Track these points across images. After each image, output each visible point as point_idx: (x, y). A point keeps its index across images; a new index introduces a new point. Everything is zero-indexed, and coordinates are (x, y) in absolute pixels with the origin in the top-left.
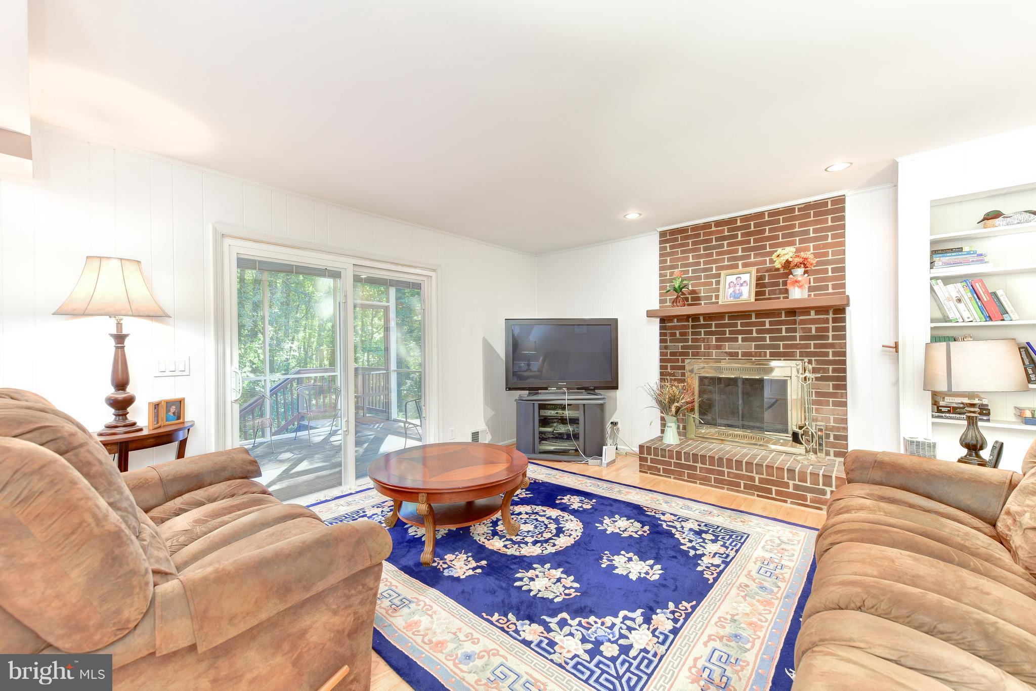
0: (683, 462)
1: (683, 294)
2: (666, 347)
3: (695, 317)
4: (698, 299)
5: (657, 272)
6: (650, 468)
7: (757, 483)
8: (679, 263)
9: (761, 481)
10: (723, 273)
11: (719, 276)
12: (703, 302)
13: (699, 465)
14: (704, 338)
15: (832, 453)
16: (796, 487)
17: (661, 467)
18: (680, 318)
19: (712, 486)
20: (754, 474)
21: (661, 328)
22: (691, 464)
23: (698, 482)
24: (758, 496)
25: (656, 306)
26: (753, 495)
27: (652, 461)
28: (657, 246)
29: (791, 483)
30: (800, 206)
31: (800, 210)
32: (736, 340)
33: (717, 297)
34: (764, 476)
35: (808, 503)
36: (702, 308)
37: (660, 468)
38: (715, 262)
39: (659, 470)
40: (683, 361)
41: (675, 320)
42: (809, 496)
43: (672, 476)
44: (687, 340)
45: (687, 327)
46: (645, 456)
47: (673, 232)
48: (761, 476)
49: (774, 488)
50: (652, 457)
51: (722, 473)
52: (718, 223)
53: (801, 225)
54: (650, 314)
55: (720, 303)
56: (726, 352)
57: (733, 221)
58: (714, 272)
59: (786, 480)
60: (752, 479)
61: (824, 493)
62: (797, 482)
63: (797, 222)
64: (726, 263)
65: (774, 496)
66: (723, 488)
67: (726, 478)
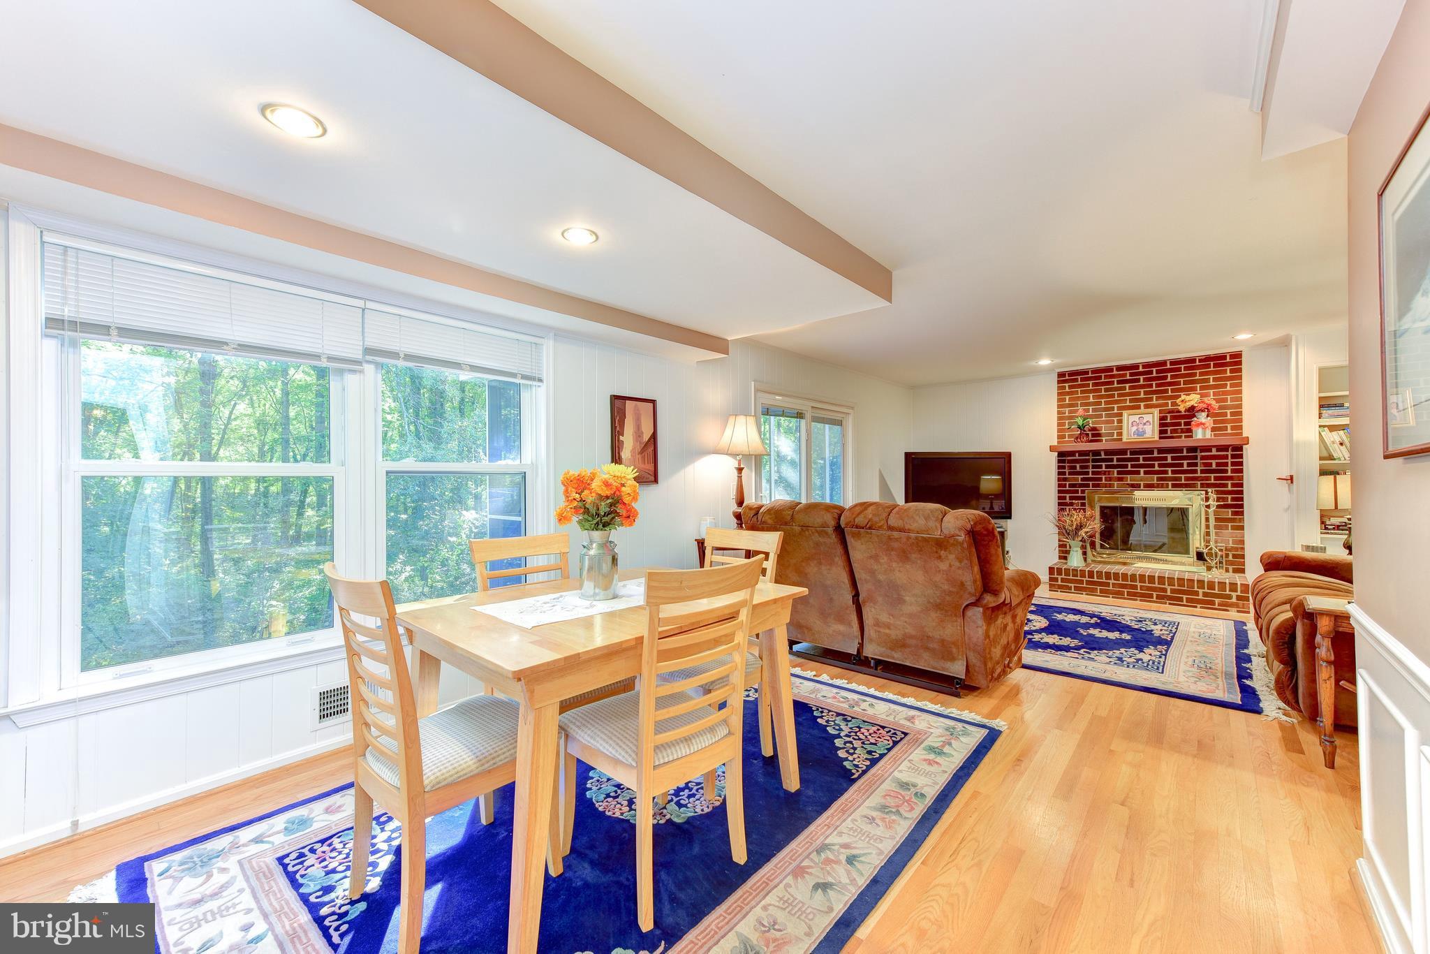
0: (1095, 579)
1: (1085, 431)
2: (1065, 479)
3: (1097, 453)
4: (1099, 435)
5: (1055, 410)
6: (1060, 587)
7: (1169, 593)
8: (1079, 402)
9: (1173, 591)
10: (1125, 413)
11: (1121, 415)
12: (1104, 439)
13: (1112, 581)
14: (1105, 471)
15: (1231, 570)
16: (1205, 594)
17: (1073, 585)
18: (1082, 453)
19: (1125, 599)
20: (1166, 586)
21: (1059, 462)
22: (1104, 580)
23: (1111, 596)
24: (1170, 604)
25: (1055, 443)
26: (1166, 603)
27: (1063, 580)
28: (1055, 386)
29: (1201, 591)
30: (1200, 358)
31: (1200, 361)
32: (1138, 473)
33: (1120, 434)
34: (1176, 587)
35: (1216, 606)
36: (1103, 445)
37: (1071, 587)
38: (1116, 402)
40: (1083, 492)
41: (1077, 454)
42: (1217, 601)
43: (1084, 593)
44: (1087, 473)
45: (1087, 461)
46: (1056, 576)
47: (1072, 373)
48: (1173, 587)
49: (1185, 597)
50: (1063, 576)
51: (1135, 587)
52: (1120, 368)
53: (1201, 374)
54: (1052, 449)
55: (1125, 440)
56: (1128, 484)
57: (1136, 366)
58: (1116, 411)
59: (1196, 589)
60: (1165, 590)
61: (1230, 597)
62: (1206, 590)
63: (1198, 371)
64: (1128, 404)
65: (1185, 603)
66: (1136, 600)
67: (1139, 591)
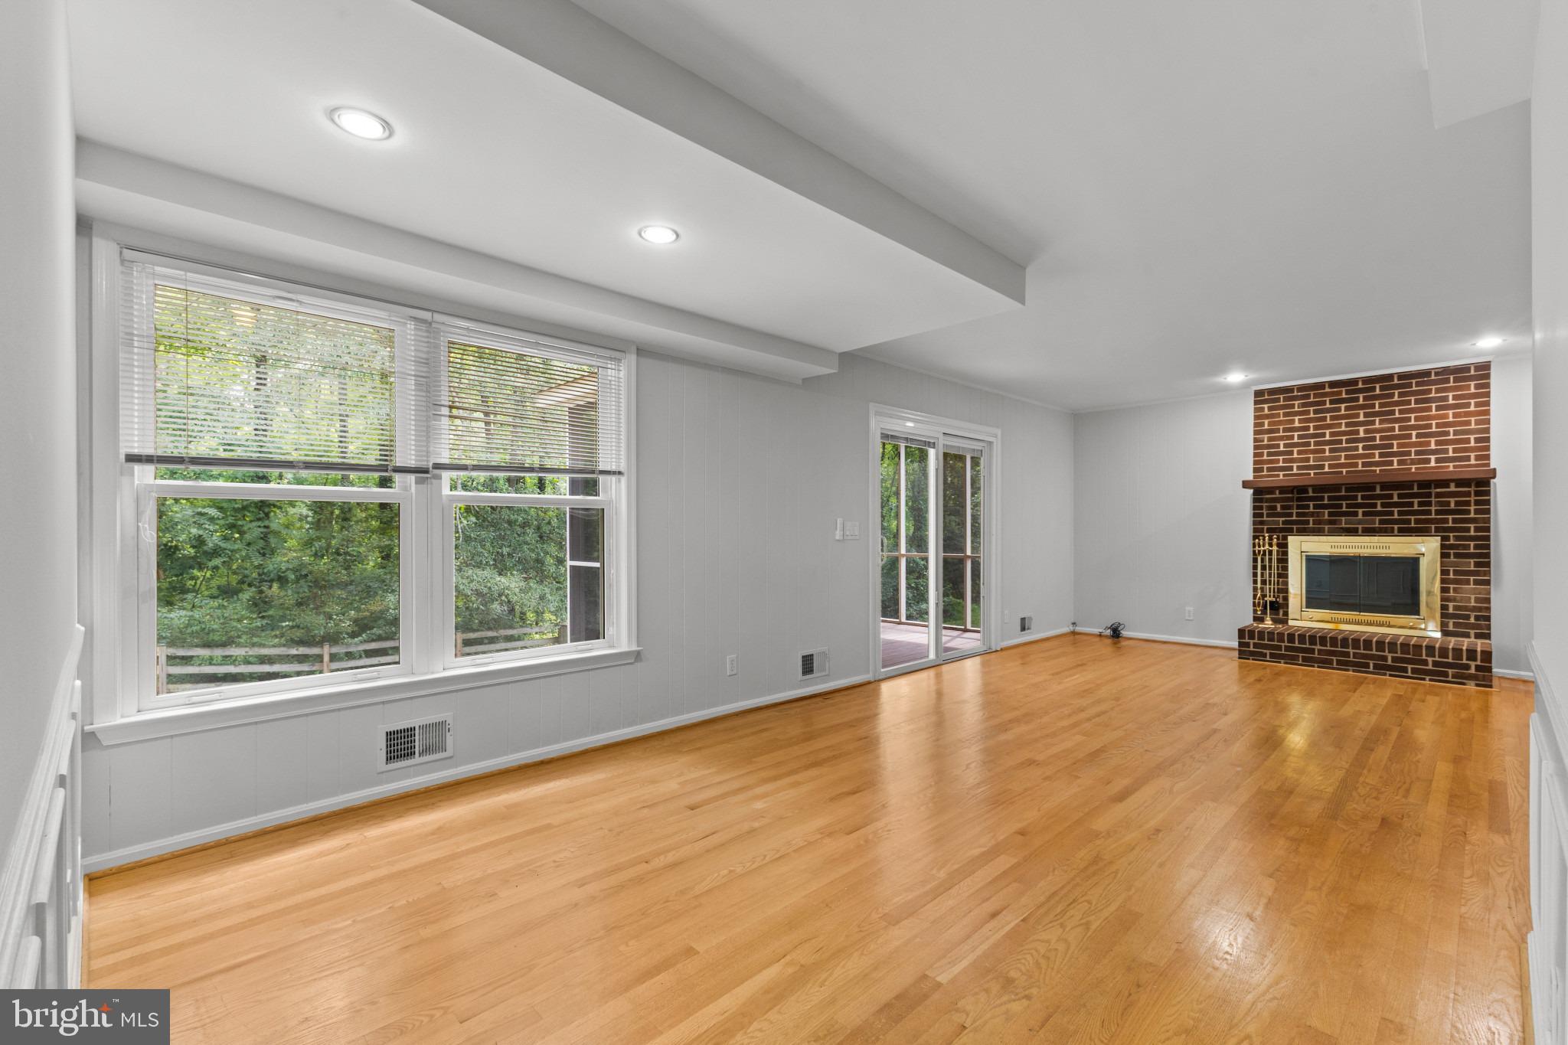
0: (1297, 645)
2: (1262, 523)
3: (1302, 489)
4: (1306, 468)
5: (1251, 437)
6: (1252, 654)
7: (1389, 662)
8: (1281, 427)
9: (1394, 659)
12: (1312, 472)
13: (1318, 647)
14: (1313, 512)
15: (1472, 635)
16: (1435, 664)
17: (1268, 652)
18: (1284, 489)
19: (1334, 668)
20: (1386, 653)
21: (1255, 500)
22: (1307, 646)
23: (1316, 665)
24: (1391, 675)
25: (1250, 476)
26: (1385, 674)
27: (1256, 646)
28: (1251, 407)
29: (1430, 660)
30: (1436, 370)
31: (1437, 374)
32: (1356, 514)
34: (1399, 655)
35: (1450, 679)
36: (1312, 479)
37: (1266, 654)
38: (1329, 426)
40: (1285, 538)
41: (1277, 492)
42: (1450, 671)
43: (1282, 661)
44: (1291, 515)
45: (1291, 499)
46: (1247, 640)
47: (1272, 391)
48: (1395, 655)
49: (1410, 667)
50: (1256, 641)
51: (1347, 654)
52: (1333, 384)
53: (1438, 391)
54: (1246, 485)
56: (1342, 528)
57: (1353, 382)
59: (1424, 657)
60: (1385, 658)
61: (1468, 667)
62: (1437, 659)
63: (1433, 387)
65: (1410, 674)
66: (1348, 670)
67: (1351, 659)
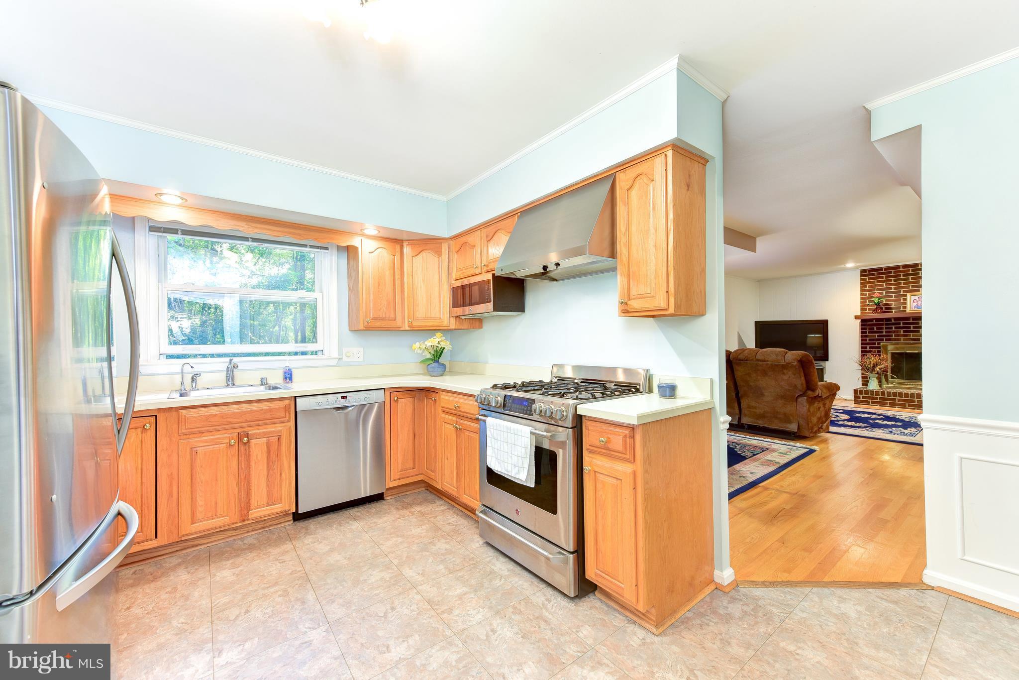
0: (886, 397)
1: (880, 306)
2: (866, 336)
3: (889, 319)
4: (891, 308)
6: (862, 402)
8: (876, 288)
10: (909, 295)
11: (906, 296)
12: (894, 311)
13: (897, 398)
14: (894, 331)
17: (870, 400)
18: (877, 320)
19: (906, 408)
21: (862, 325)
22: (892, 397)
23: (897, 406)
25: (859, 314)
27: (863, 397)
28: (859, 278)
33: (905, 308)
36: (893, 314)
38: (903, 288)
39: (869, 402)
40: (879, 344)
41: (873, 321)
43: (878, 405)
44: (882, 332)
45: (882, 324)
46: (859, 395)
47: (870, 270)
50: (864, 395)
52: (904, 266)
54: (856, 317)
55: (908, 311)
57: (915, 265)
58: (902, 293)
64: (911, 288)
66: (914, 409)
67: (916, 403)
